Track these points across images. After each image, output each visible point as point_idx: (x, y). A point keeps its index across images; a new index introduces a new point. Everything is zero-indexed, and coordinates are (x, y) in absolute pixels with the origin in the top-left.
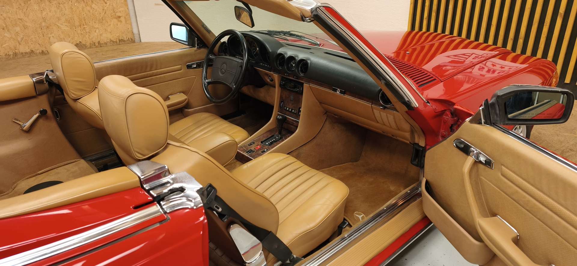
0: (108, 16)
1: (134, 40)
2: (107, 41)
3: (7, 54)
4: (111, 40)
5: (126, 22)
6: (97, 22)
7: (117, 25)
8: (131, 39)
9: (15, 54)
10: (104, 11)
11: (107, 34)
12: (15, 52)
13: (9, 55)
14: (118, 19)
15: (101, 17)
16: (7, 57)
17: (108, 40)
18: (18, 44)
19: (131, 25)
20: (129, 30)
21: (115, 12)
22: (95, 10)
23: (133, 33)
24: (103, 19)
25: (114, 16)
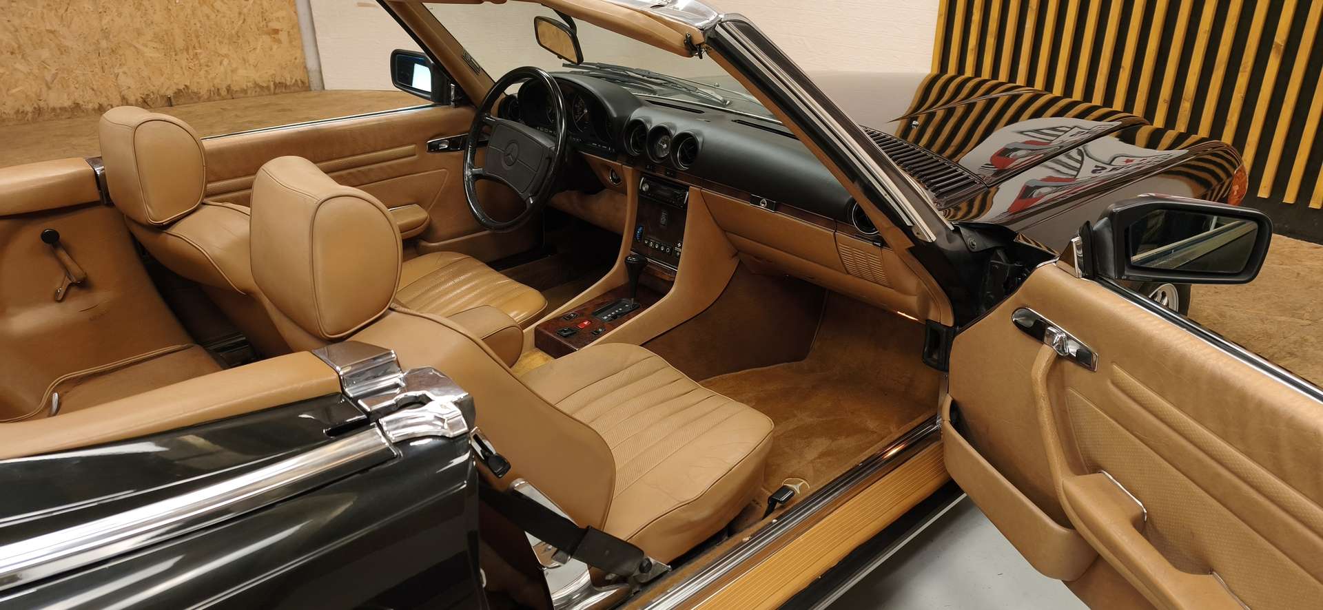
0: (251, 28)
1: (307, 85)
2: (247, 86)
3: (20, 111)
4: (255, 82)
5: (291, 42)
6: (226, 41)
7: (271, 49)
8: (303, 82)
9: (39, 111)
10: (242, 17)
11: (246, 69)
12: (39, 106)
13: (25, 113)
14: (273, 36)
15: (233, 32)
16: (20, 116)
17: (249, 84)
18: (44, 89)
19: (303, 50)
20: (298, 61)
21: (267, 19)
22: (220, 15)
23: (305, 67)
24: (239, 35)
25: (265, 29)
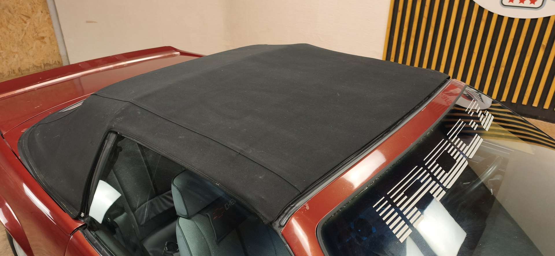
0: (29, 37)
1: (62, 63)
2: (29, 67)
4: (34, 65)
5: (51, 43)
6: (16, 45)
7: (41, 47)
8: (59, 62)
10: (24, 32)
11: (28, 58)
14: (41, 40)
15: (20, 40)
19: (58, 46)
20: (55, 52)
21: (38, 32)
22: (11, 32)
23: (59, 54)
24: (23, 41)
25: (37, 37)
